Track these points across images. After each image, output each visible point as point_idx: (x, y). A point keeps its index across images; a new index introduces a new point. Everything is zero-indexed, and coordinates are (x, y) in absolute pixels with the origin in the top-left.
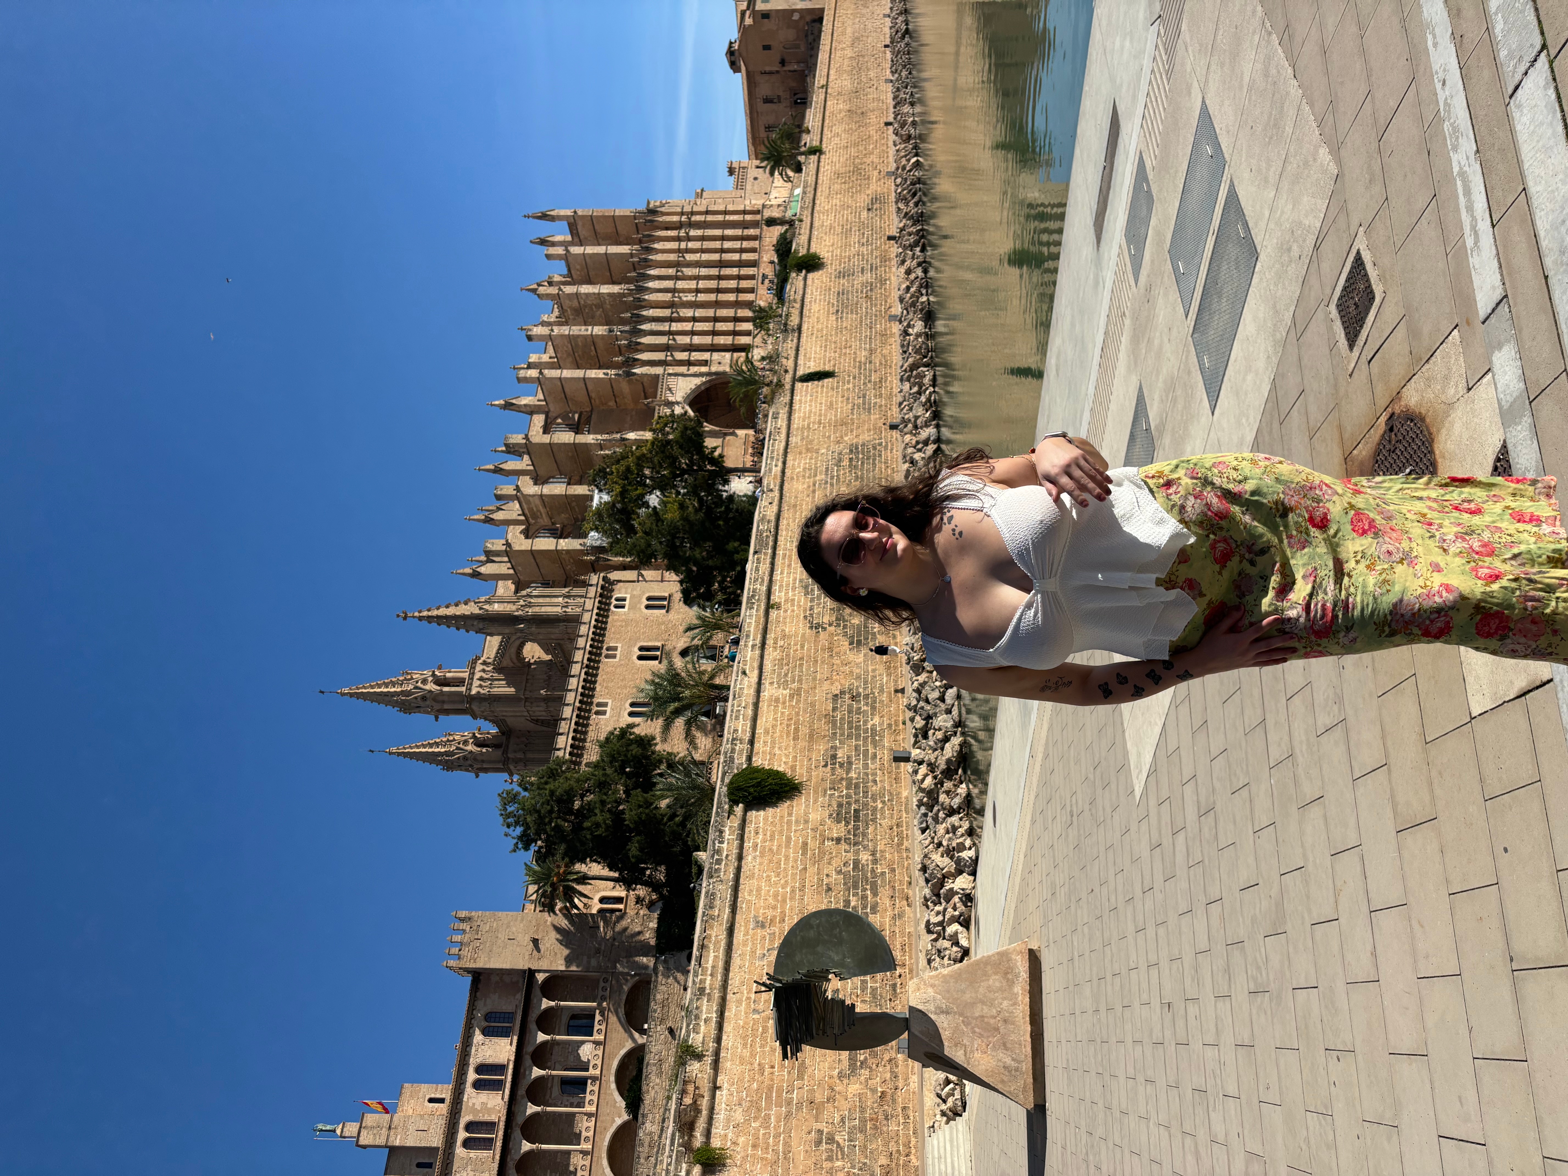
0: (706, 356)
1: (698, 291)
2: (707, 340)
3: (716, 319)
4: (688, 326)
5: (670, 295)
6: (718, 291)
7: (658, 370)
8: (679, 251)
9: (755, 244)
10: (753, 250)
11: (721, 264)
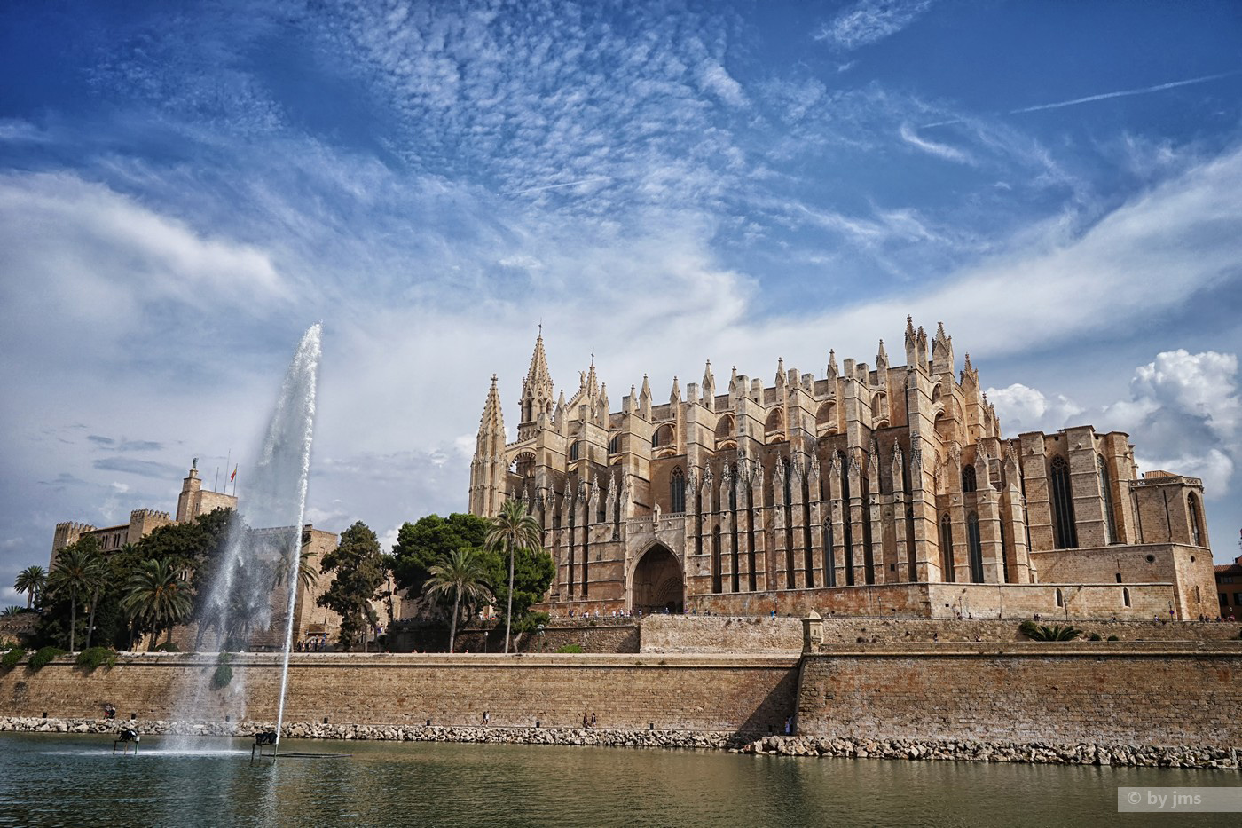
0: (708, 550)
1: (789, 530)
2: (726, 549)
3: (752, 556)
4: (742, 526)
5: (782, 502)
6: (790, 553)
7: (690, 509)
8: (846, 499)
9: (860, 581)
10: (850, 580)
11: (829, 550)
